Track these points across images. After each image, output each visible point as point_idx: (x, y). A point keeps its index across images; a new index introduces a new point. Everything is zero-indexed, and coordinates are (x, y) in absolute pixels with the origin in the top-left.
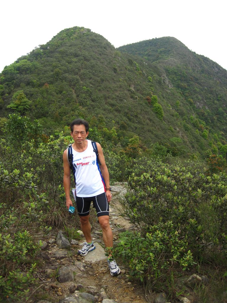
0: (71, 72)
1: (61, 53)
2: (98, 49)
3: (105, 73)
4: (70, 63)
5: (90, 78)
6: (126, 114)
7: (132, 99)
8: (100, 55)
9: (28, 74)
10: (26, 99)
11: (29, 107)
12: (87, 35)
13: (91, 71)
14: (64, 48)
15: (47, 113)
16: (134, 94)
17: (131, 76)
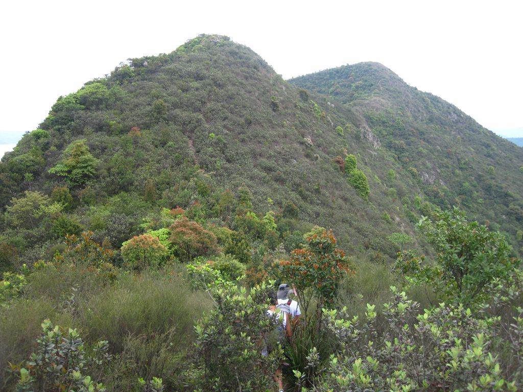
0: (187, 106)
1: (171, 72)
2: (242, 68)
3: (255, 110)
4: (187, 91)
5: (225, 119)
6: (296, 187)
7: (307, 160)
8: (246, 78)
9: (102, 110)
10: (89, 156)
11: (94, 172)
12: (222, 46)
13: (227, 105)
14: (175, 64)
15: (132, 184)
16: (312, 150)
17: (304, 119)
